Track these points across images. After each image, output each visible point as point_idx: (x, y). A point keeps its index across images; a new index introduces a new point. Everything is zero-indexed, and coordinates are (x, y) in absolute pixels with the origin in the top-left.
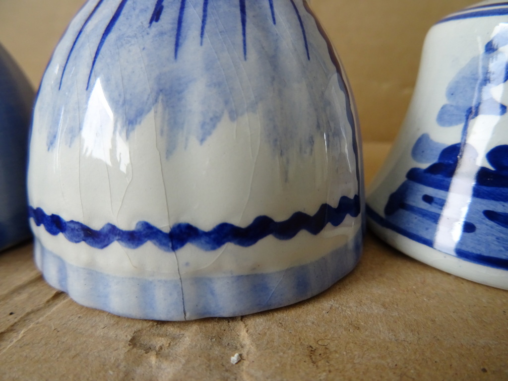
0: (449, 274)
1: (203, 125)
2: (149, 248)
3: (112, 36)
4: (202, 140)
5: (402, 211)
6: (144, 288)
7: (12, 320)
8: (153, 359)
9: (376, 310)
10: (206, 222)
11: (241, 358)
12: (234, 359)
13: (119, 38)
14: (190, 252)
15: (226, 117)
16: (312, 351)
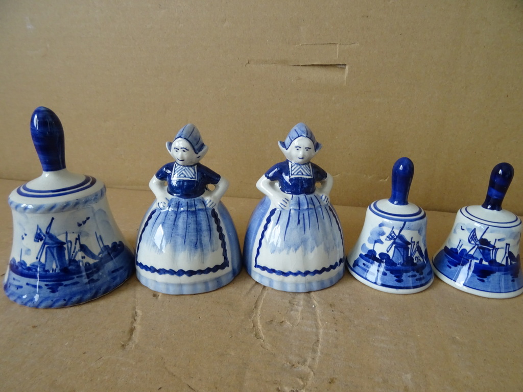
0: (369, 287)
1: (311, 249)
2: (299, 276)
3: (289, 228)
4: (311, 252)
5: (357, 267)
6: (297, 285)
7: (256, 298)
8: (296, 306)
9: (347, 296)
10: (312, 270)
11: (315, 306)
12: (313, 306)
13: (291, 229)
14: (308, 276)
15: (316, 247)
16: (331, 305)
